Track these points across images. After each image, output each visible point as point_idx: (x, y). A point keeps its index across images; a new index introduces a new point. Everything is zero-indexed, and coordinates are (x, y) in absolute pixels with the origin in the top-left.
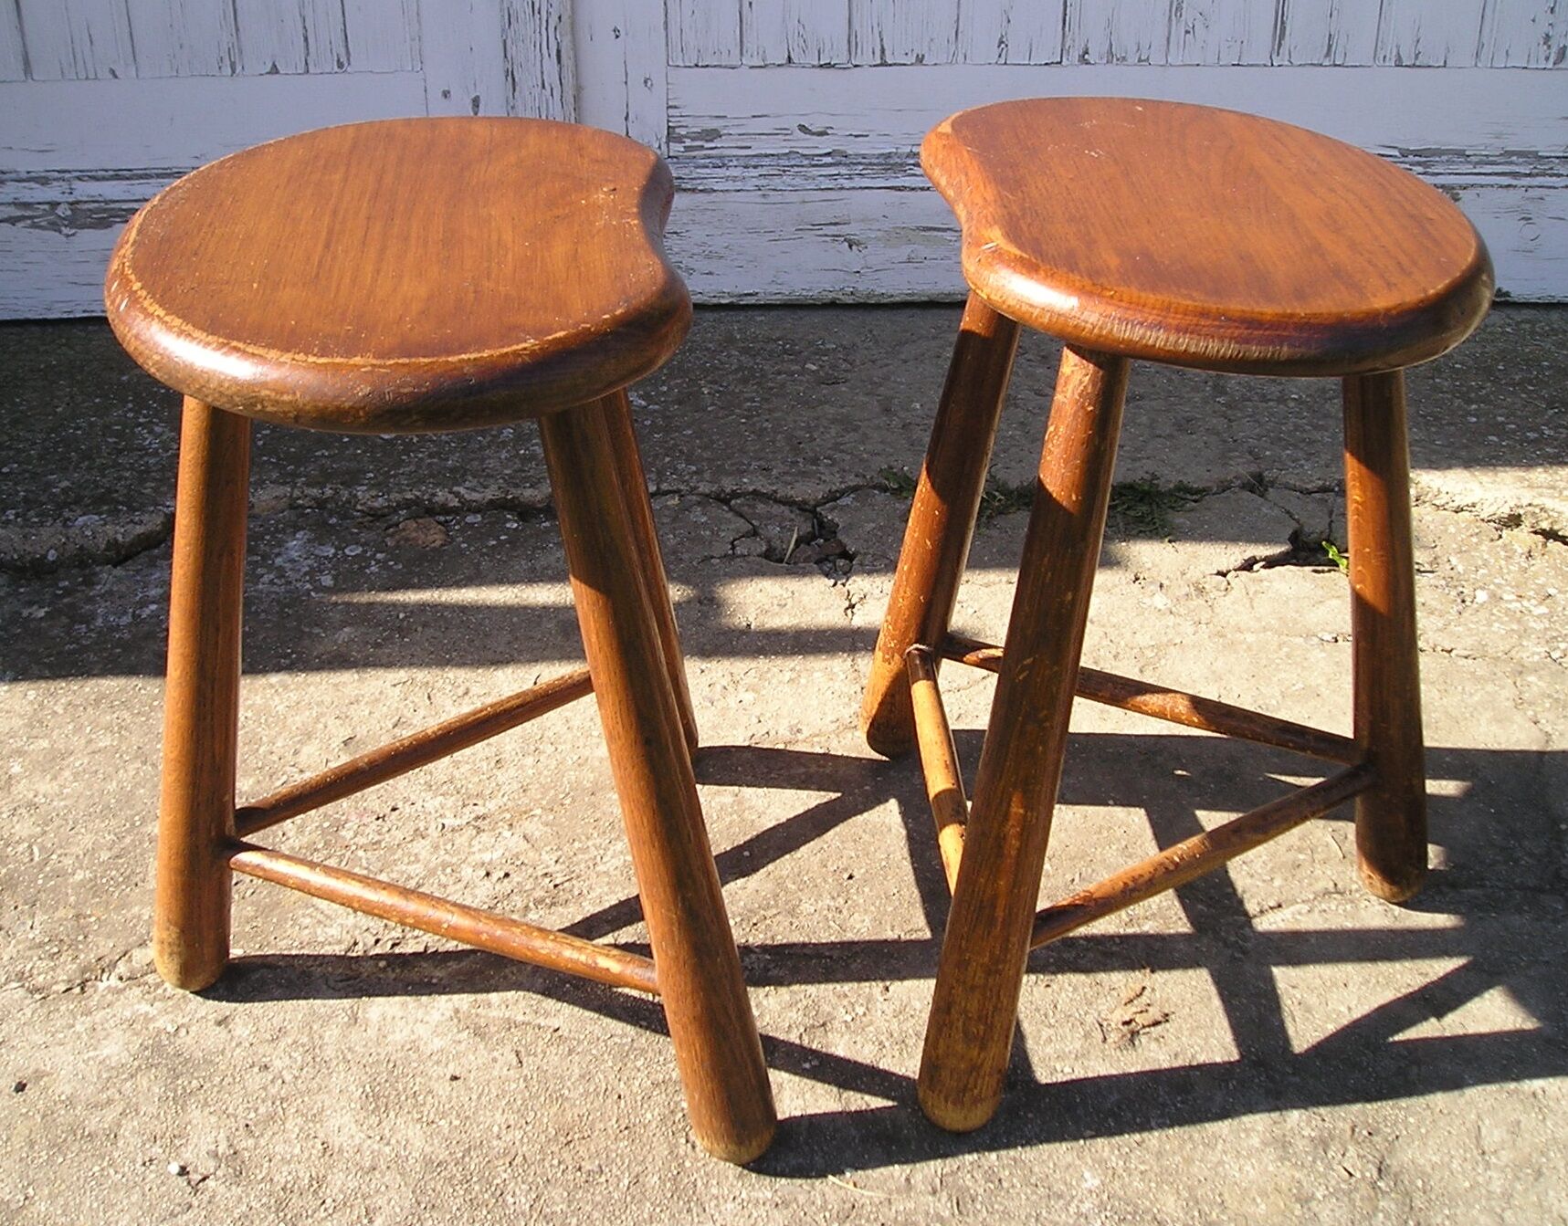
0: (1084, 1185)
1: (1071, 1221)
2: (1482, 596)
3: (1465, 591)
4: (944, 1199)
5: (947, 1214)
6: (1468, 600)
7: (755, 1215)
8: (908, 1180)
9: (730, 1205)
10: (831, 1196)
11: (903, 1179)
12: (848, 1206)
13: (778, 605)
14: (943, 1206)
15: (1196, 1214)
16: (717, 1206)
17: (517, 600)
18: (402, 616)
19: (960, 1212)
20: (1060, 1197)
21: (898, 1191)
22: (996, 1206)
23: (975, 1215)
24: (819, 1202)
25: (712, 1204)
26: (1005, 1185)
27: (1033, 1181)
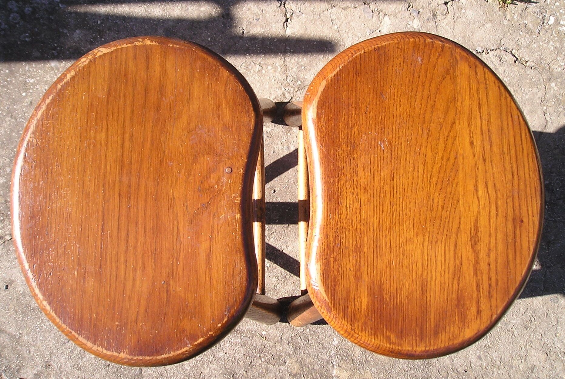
0: (334, 344)
1: (327, 359)
2: (552, 20)
3: (546, 16)
4: (291, 347)
5: (291, 353)
6: (546, 22)
7: (235, 349)
8: (281, 338)
9: (228, 345)
10: (258, 343)
11: (280, 338)
12: (263, 347)
13: (256, 19)
14: (290, 350)
15: (364, 357)
16: (224, 344)
17: (146, 13)
18: (99, 22)
19: (295, 353)
20: (326, 348)
21: (278, 342)
22: (306, 351)
23: (299, 354)
24: (254, 345)
25: (223, 344)
26: (310, 342)
27: (318, 341)
